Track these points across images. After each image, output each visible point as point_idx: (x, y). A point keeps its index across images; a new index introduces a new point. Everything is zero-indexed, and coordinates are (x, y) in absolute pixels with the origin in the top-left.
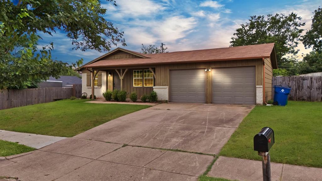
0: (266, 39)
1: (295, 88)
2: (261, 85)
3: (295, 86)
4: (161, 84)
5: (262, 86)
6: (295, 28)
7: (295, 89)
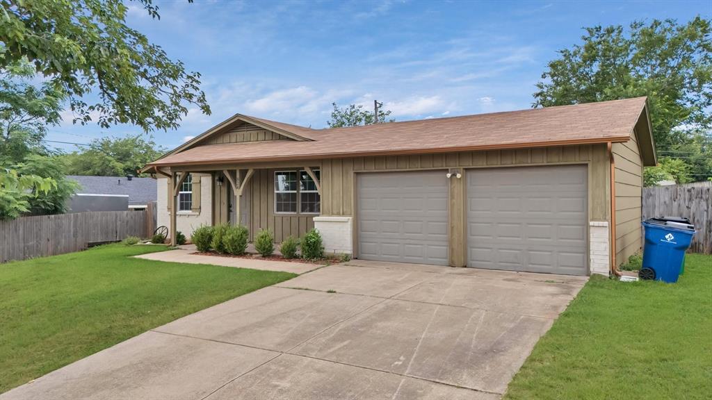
0: (628, 86)
1: (705, 219)
2: (605, 220)
3: (705, 213)
4: (335, 212)
5: (606, 224)
6: (706, 57)
7: (705, 223)
